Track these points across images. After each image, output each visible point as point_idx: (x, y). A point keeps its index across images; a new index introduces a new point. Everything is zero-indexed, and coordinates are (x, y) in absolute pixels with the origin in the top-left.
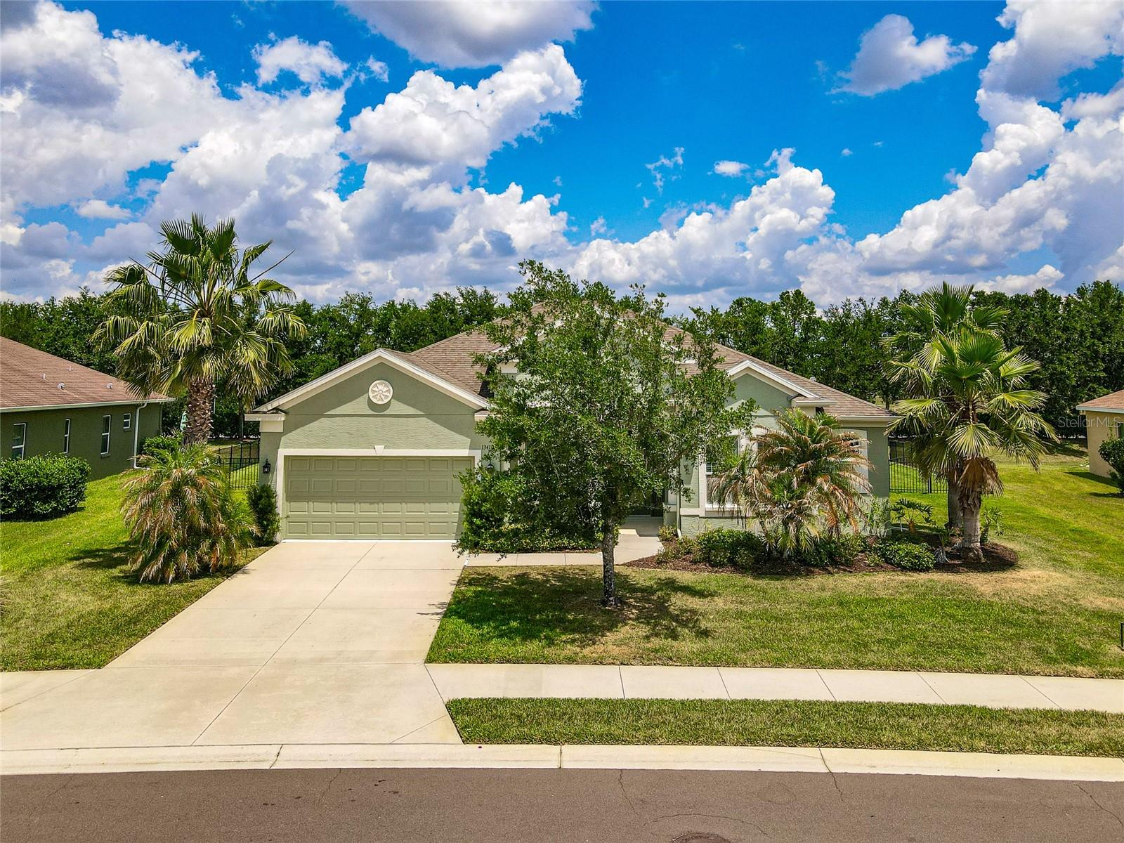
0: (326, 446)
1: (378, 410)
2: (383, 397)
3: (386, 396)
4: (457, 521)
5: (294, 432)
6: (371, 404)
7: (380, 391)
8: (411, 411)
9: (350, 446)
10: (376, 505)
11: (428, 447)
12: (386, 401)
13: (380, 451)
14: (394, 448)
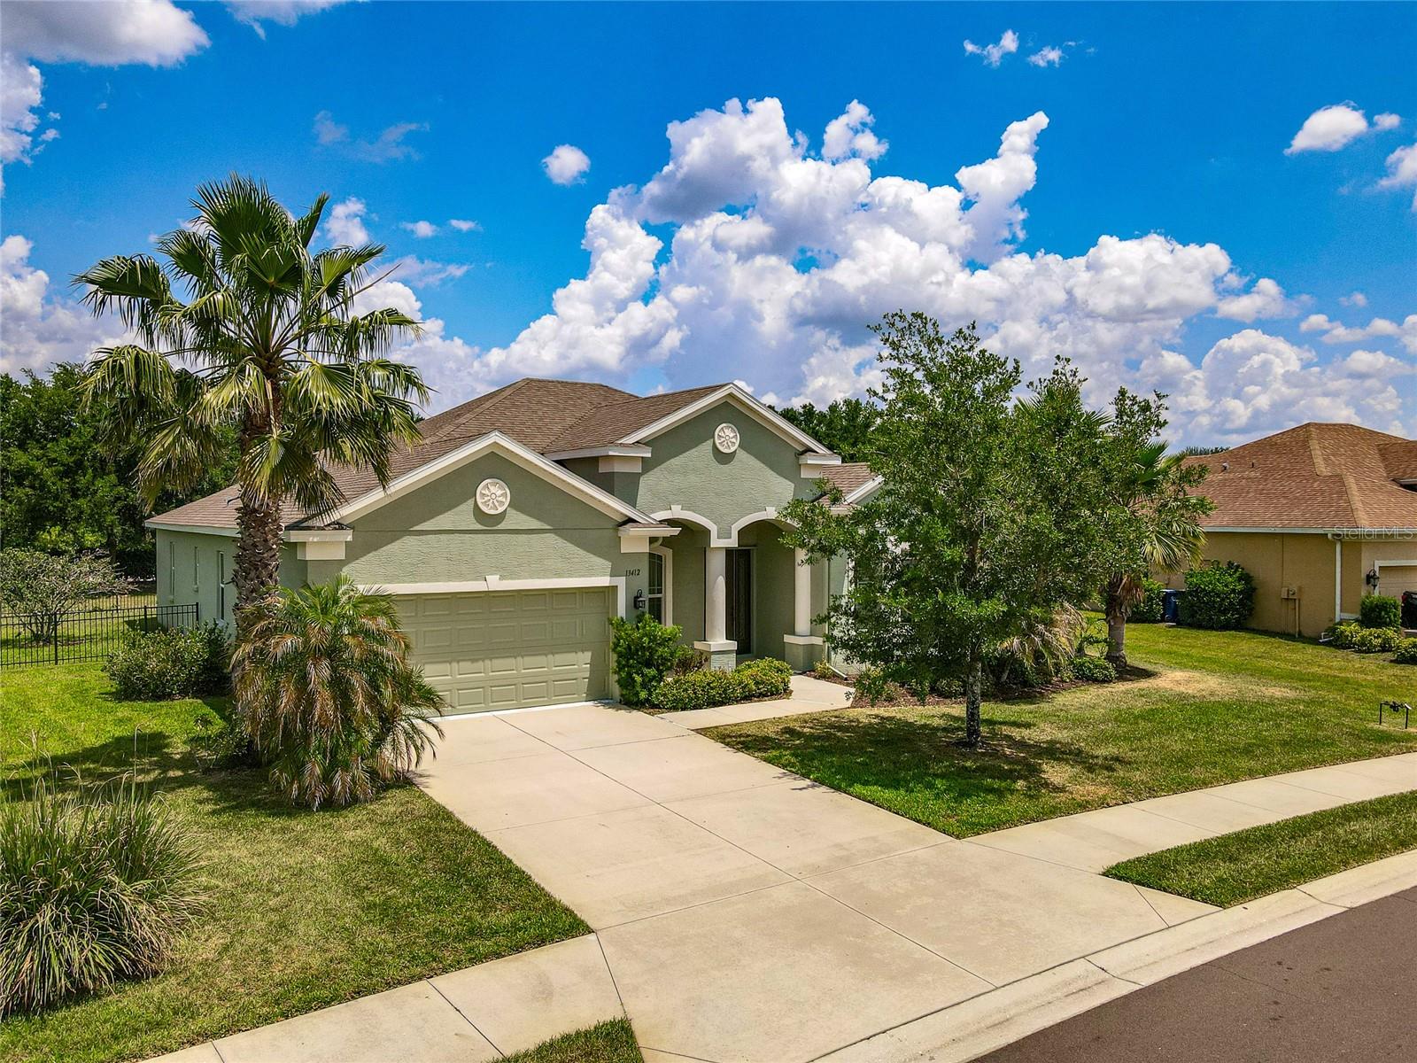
0: (414, 577)
1: (489, 522)
2: (497, 504)
3: (502, 503)
4: (588, 676)
5: (363, 559)
6: (479, 514)
7: (493, 495)
8: (535, 524)
9: (450, 578)
10: (481, 663)
11: (558, 575)
12: (501, 510)
13: (495, 583)
14: (512, 579)
